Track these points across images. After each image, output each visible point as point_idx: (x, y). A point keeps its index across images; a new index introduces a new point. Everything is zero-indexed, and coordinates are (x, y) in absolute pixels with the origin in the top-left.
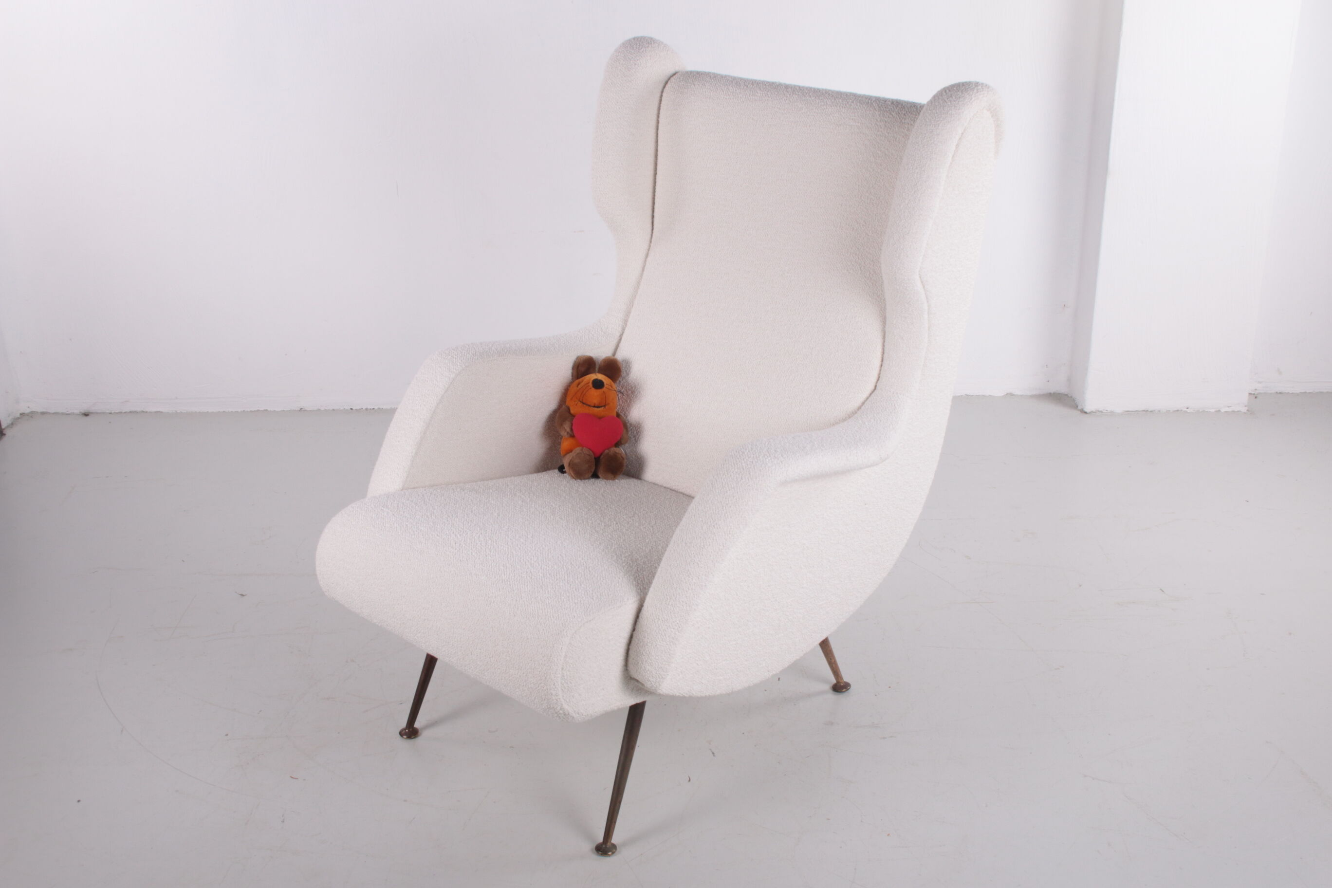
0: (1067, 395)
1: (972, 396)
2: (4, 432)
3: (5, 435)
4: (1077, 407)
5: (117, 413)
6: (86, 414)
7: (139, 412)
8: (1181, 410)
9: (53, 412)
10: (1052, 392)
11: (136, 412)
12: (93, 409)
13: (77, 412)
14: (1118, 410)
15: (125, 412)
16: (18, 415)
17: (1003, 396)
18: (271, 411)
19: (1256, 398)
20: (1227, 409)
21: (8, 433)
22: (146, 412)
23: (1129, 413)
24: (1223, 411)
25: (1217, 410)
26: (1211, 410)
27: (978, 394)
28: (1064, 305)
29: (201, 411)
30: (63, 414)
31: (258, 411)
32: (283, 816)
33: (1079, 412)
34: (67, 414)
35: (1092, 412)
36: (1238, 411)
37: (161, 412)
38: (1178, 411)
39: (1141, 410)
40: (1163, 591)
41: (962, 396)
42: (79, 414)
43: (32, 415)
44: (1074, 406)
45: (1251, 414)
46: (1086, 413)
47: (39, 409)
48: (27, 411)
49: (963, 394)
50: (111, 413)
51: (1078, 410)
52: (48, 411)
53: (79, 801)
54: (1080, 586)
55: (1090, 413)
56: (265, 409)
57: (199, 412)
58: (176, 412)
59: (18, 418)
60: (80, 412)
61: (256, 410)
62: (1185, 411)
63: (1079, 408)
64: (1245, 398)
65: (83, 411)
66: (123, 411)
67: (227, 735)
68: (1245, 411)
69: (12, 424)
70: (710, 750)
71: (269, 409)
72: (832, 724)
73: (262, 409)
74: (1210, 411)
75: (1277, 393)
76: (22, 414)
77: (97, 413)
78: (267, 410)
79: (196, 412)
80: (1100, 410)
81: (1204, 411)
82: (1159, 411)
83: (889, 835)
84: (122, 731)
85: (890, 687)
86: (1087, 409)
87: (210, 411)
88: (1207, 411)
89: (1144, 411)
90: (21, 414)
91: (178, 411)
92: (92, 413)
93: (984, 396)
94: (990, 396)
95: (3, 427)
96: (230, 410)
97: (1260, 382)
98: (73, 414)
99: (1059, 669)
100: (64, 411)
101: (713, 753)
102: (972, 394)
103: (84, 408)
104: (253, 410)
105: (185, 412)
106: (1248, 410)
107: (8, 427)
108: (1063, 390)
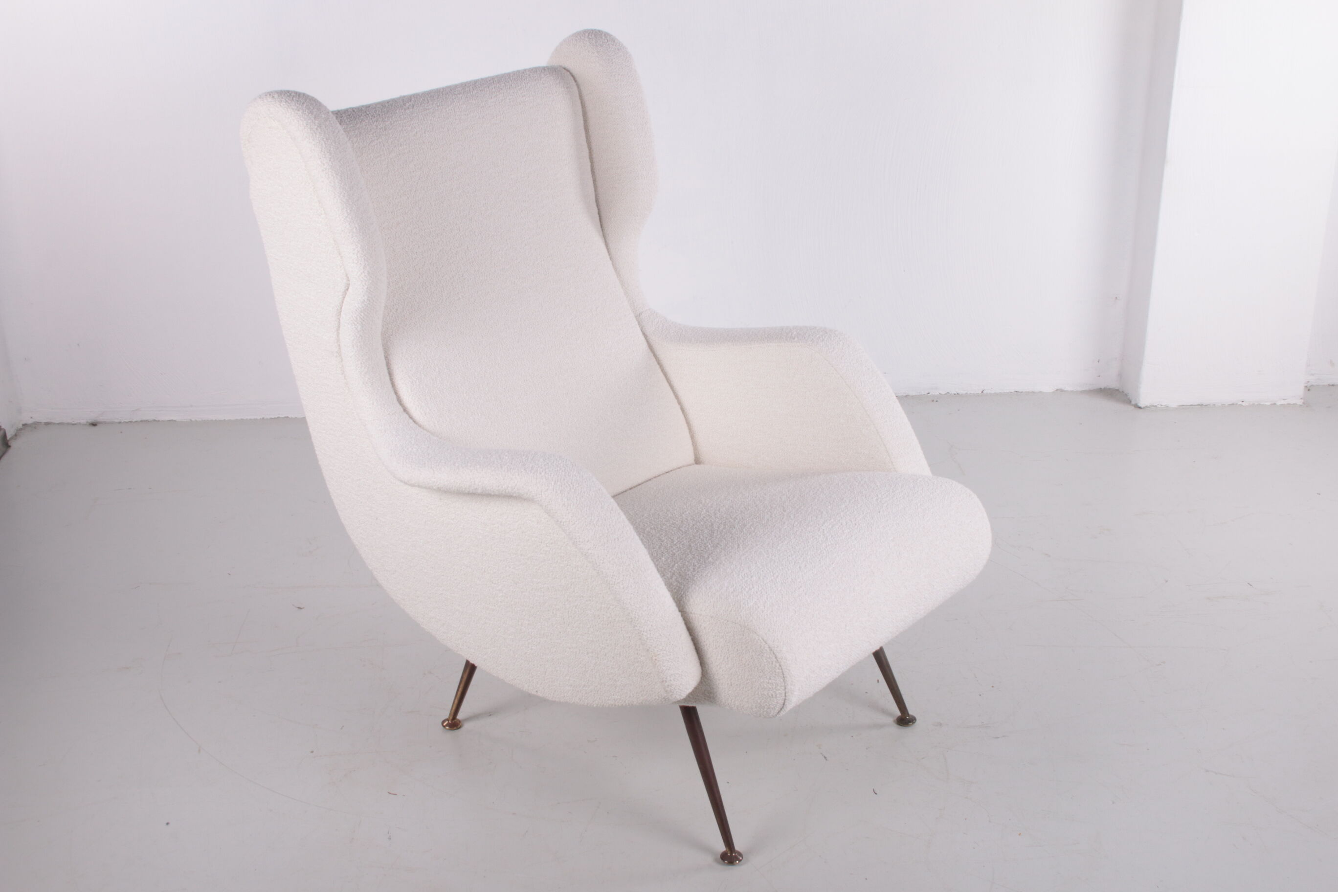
0: (1117, 390)
1: (1022, 392)
2: (9, 445)
3: (10, 446)
4: (1131, 402)
5: (127, 422)
6: (94, 424)
7: (151, 421)
8: (1237, 404)
9: (57, 422)
10: (1103, 388)
11: (147, 421)
12: (101, 419)
13: (83, 421)
14: (1174, 405)
15: (136, 422)
16: (20, 426)
17: (1053, 392)
18: (292, 418)
19: (1309, 390)
20: (1283, 402)
21: (14, 444)
22: (159, 421)
23: (1184, 407)
24: (1279, 403)
25: (1273, 403)
26: (1267, 404)
27: (1028, 391)
28: (1116, 298)
29: (217, 419)
30: (68, 424)
31: (278, 418)
32: (388, 833)
33: (1133, 407)
34: (73, 425)
35: (1146, 407)
36: (1294, 404)
37: (175, 421)
38: (1233, 404)
39: (1196, 404)
40: (1251, 585)
41: (1011, 392)
42: (86, 424)
43: (35, 425)
44: (1129, 402)
45: (1307, 406)
46: (1140, 408)
47: (44, 420)
48: (30, 421)
49: (1013, 391)
50: (120, 423)
51: (1133, 405)
52: (53, 421)
53: (168, 824)
54: (1167, 581)
55: (1144, 408)
56: (286, 416)
57: (216, 420)
58: (191, 420)
59: (21, 429)
60: (87, 422)
61: (276, 417)
62: (1240, 405)
63: (1133, 403)
64: (1301, 391)
65: (90, 421)
66: (134, 421)
67: (312, 752)
68: (1301, 404)
69: (16, 435)
70: (821, 754)
71: (290, 416)
72: (941, 725)
73: (283, 416)
74: (1265, 405)
75: (1329, 385)
76: (25, 425)
77: (105, 423)
78: (288, 417)
79: (212, 420)
80: (1155, 405)
81: (1259, 404)
82: (1214, 405)
83: (1020, 834)
84: (199, 751)
85: (993, 687)
86: (1141, 404)
87: (226, 419)
88: (1262, 405)
89: (1199, 405)
90: (23, 425)
91: (193, 420)
92: (100, 423)
93: (1033, 392)
94: (1040, 392)
95: (8, 438)
96: (249, 418)
97: (1312, 375)
98: (80, 423)
99: (1160, 665)
100: (70, 421)
101: (825, 757)
102: (1021, 391)
103: (92, 417)
104: (273, 417)
105: (200, 420)
106: (1303, 403)
107: (12, 438)
108: (1114, 385)
